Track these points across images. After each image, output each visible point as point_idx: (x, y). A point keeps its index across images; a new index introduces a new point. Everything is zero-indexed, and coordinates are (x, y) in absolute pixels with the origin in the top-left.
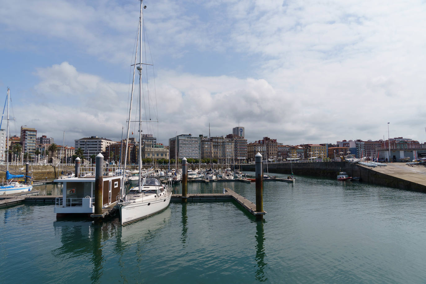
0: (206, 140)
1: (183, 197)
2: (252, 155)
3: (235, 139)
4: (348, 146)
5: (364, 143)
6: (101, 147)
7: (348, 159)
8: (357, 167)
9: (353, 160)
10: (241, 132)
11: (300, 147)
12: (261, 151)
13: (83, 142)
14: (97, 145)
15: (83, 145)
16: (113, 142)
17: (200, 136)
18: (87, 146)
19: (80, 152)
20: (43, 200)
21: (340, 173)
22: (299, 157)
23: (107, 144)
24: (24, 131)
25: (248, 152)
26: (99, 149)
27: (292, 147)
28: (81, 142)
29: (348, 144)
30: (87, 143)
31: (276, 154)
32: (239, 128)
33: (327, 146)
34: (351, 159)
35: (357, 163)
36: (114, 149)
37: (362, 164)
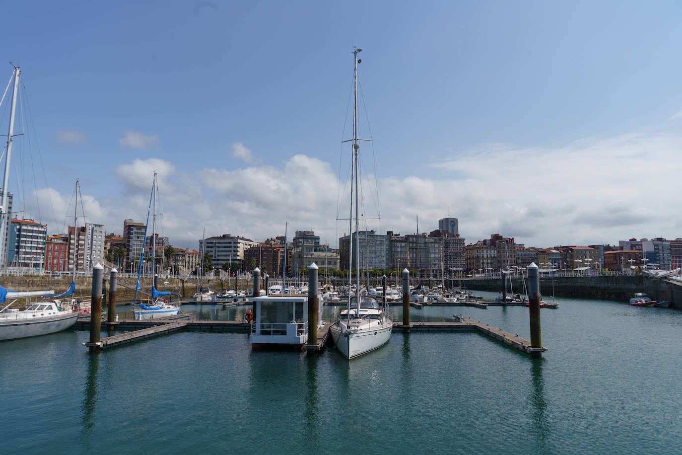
0: (398, 239)
1: (405, 326)
2: (473, 263)
3: (444, 238)
4: (640, 248)
5: (669, 243)
6: (237, 251)
7: (647, 272)
8: (665, 284)
9: (657, 274)
10: (453, 226)
11: (554, 251)
12: (487, 257)
13: (211, 243)
14: (231, 247)
15: (212, 247)
16: (254, 244)
17: (389, 233)
18: (217, 249)
19: (207, 258)
20: (210, 327)
21: (636, 294)
22: (555, 268)
23: (246, 247)
24: (129, 228)
25: (467, 259)
26: (235, 253)
27: (540, 250)
28: (208, 243)
29: (639, 245)
30: (217, 245)
31: (513, 262)
32: (450, 220)
33: (602, 248)
34: (652, 272)
35: (665, 277)
36: (256, 253)
37: (674, 280)
